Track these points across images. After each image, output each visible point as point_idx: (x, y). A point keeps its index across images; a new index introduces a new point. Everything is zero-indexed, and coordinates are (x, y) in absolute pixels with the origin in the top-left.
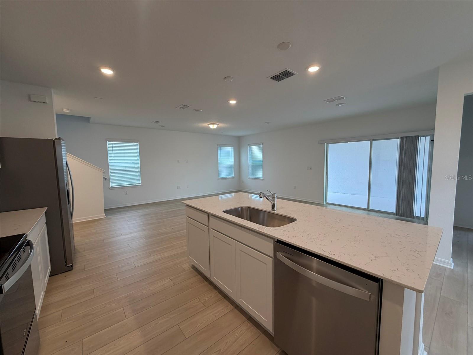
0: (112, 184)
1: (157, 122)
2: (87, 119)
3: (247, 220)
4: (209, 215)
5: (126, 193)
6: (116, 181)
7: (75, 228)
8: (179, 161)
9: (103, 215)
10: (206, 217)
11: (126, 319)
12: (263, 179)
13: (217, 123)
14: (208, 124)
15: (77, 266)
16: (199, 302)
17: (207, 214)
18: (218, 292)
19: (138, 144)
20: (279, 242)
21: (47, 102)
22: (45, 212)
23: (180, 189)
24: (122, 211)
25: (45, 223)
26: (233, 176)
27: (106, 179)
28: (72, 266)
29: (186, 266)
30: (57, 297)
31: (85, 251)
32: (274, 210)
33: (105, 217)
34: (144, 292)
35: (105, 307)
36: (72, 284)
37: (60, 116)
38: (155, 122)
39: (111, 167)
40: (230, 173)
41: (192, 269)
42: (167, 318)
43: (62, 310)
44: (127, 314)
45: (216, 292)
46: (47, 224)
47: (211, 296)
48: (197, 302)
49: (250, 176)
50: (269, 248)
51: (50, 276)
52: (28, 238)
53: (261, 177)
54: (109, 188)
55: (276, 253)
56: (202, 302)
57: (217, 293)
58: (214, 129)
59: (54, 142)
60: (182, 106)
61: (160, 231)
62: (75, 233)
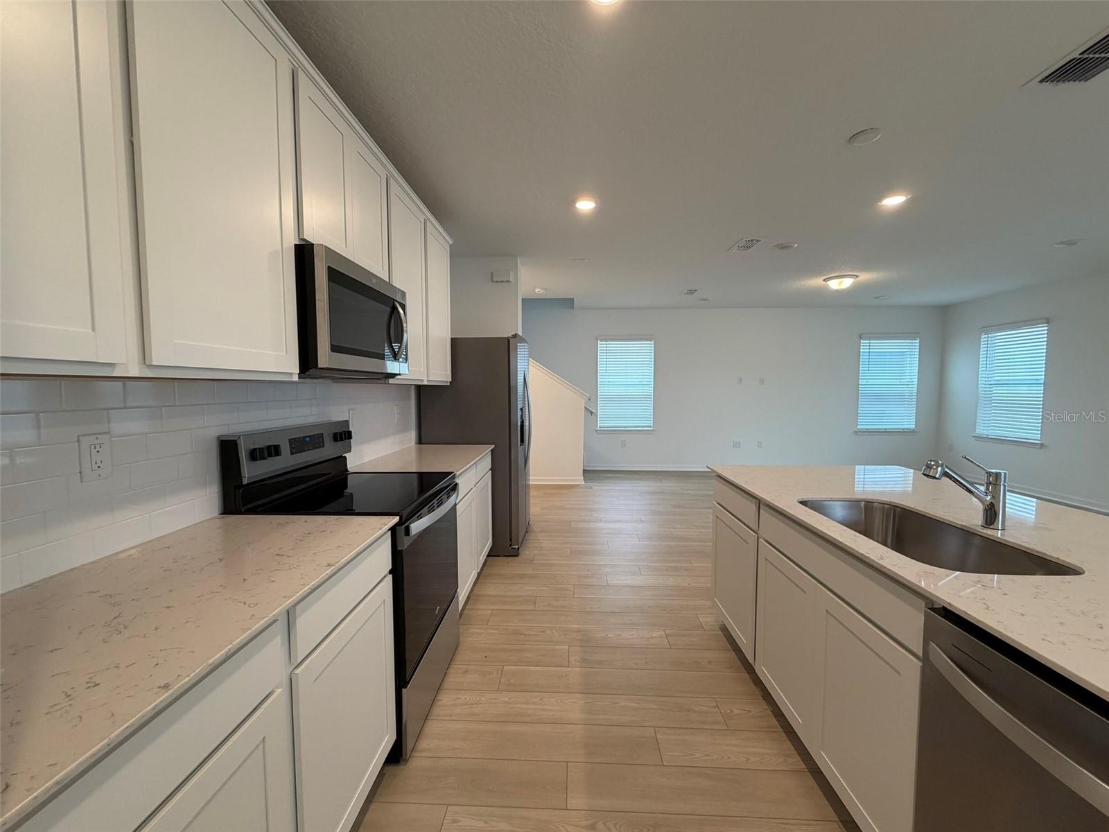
0: (602, 423)
1: (691, 292)
2: (568, 303)
3: (885, 544)
4: (759, 503)
5: (624, 444)
6: (608, 418)
7: (532, 493)
8: (741, 380)
9: (579, 480)
10: (753, 507)
11: (568, 667)
12: (1042, 445)
13: (852, 271)
14: (824, 280)
15: (526, 553)
16: (714, 707)
17: (754, 500)
18: (772, 712)
19: (653, 342)
20: (948, 614)
21: (511, 279)
22: (492, 451)
23: (739, 447)
24: (611, 478)
25: (490, 469)
26: (914, 426)
27: (592, 413)
28: (518, 548)
29: (707, 620)
30: (491, 589)
31: (541, 532)
32: (991, 527)
33: (583, 483)
34: (610, 635)
35: (544, 632)
36: (513, 577)
37: (529, 303)
38: (686, 291)
39: (602, 390)
40: (904, 418)
41: (721, 633)
42: (637, 703)
43: (492, 610)
44: (572, 659)
45: (766, 707)
46: (492, 473)
47: (746, 709)
48: (711, 707)
49: (981, 430)
50: (911, 624)
51: (488, 556)
52: (457, 481)
53: (1035, 435)
54: (596, 431)
55: (929, 644)
56: (722, 711)
57: (769, 710)
58: (843, 290)
59: (509, 340)
60: (743, 243)
61: (672, 530)
62: (532, 501)
